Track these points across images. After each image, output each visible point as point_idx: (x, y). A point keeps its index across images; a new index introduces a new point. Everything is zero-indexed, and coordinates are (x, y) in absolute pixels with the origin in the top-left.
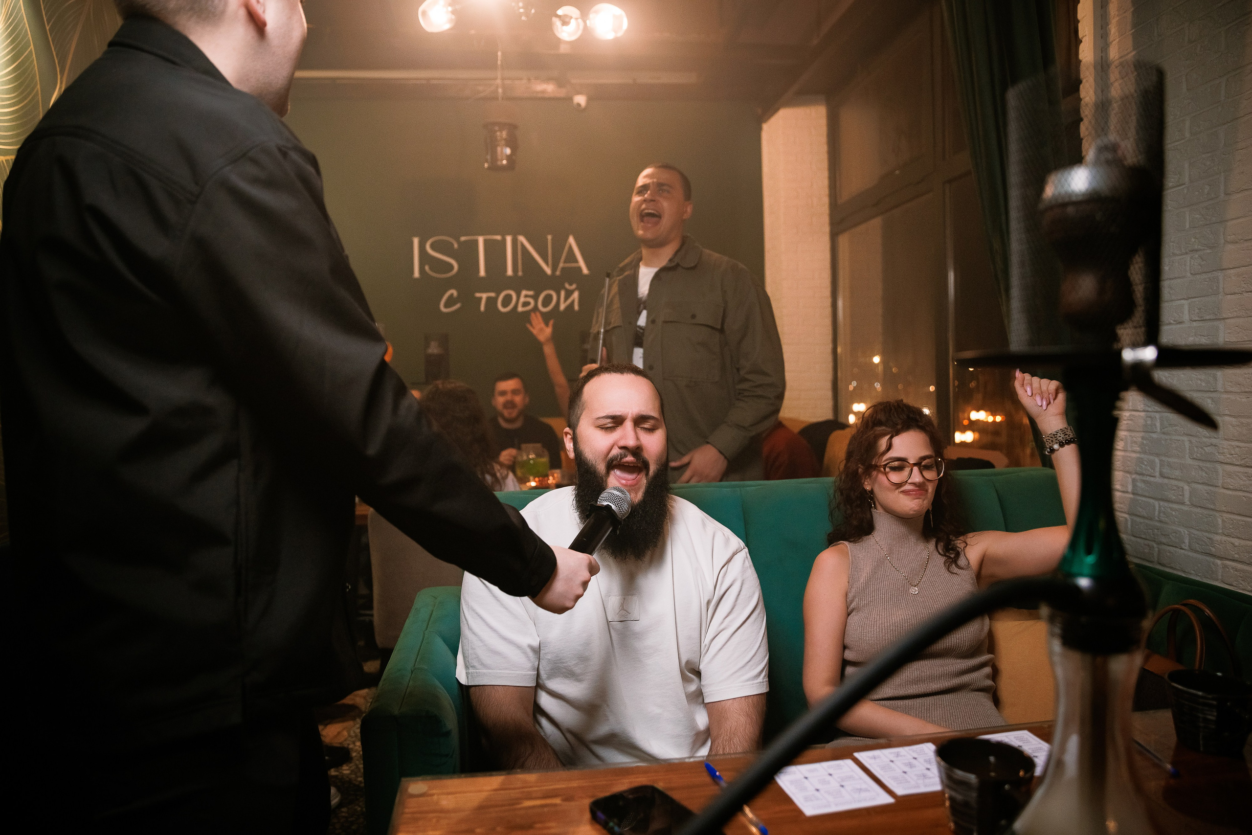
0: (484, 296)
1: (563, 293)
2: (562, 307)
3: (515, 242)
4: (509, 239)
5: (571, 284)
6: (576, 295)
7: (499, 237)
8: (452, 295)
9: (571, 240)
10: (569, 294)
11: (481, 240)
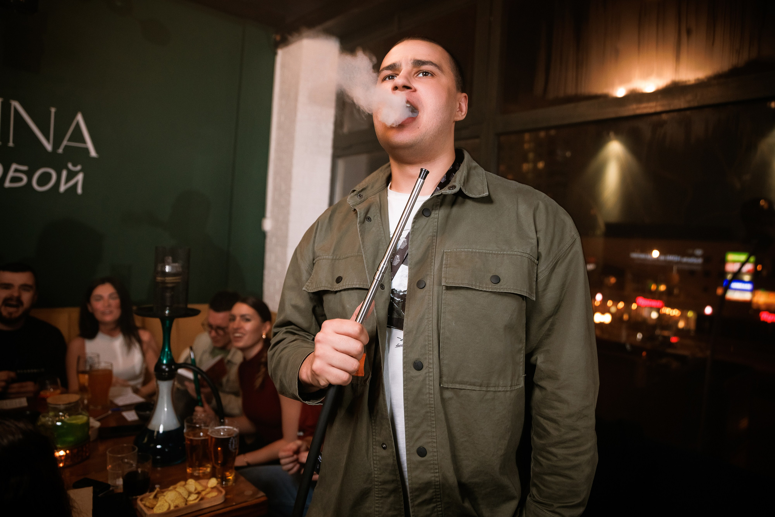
1: (64, 173)
2: (63, 188)
5: (75, 165)
6: (80, 177)
9: (80, 118)
10: (71, 175)
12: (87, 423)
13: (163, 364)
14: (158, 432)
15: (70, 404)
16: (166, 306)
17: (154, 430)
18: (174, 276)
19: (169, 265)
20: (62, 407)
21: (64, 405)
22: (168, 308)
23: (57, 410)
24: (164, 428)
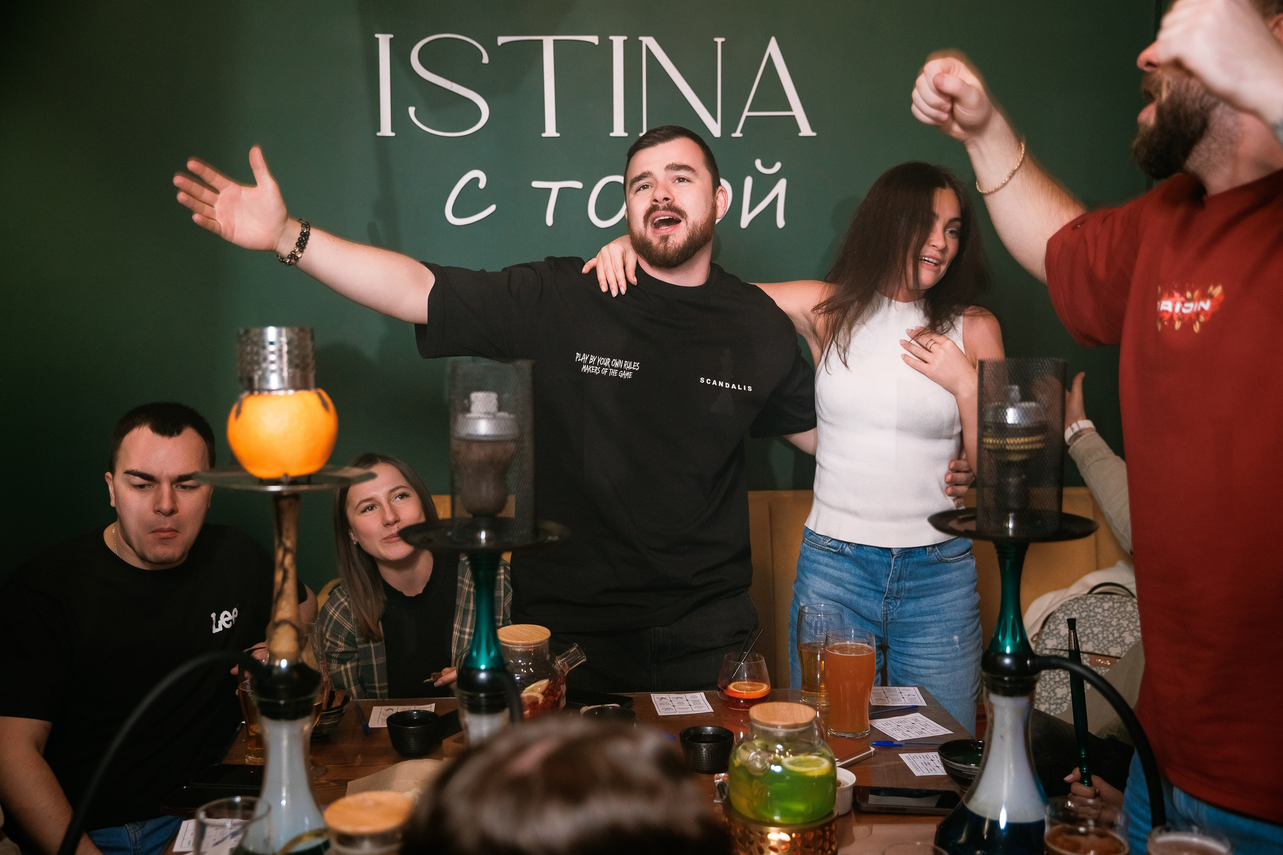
0: (555, 187)
1: (749, 182)
2: (746, 220)
3: (632, 51)
4: (618, 42)
5: (768, 165)
6: (781, 188)
7: (594, 39)
8: (476, 180)
9: (773, 49)
10: (763, 186)
11: (548, 43)
12: (831, 779)
13: (1004, 655)
14: (995, 824)
15: (795, 726)
16: (1009, 510)
17: (981, 815)
18: (1028, 435)
19: (1012, 405)
20: (781, 733)
21: (784, 727)
22: (1011, 515)
23: (769, 738)
24: (1009, 816)
